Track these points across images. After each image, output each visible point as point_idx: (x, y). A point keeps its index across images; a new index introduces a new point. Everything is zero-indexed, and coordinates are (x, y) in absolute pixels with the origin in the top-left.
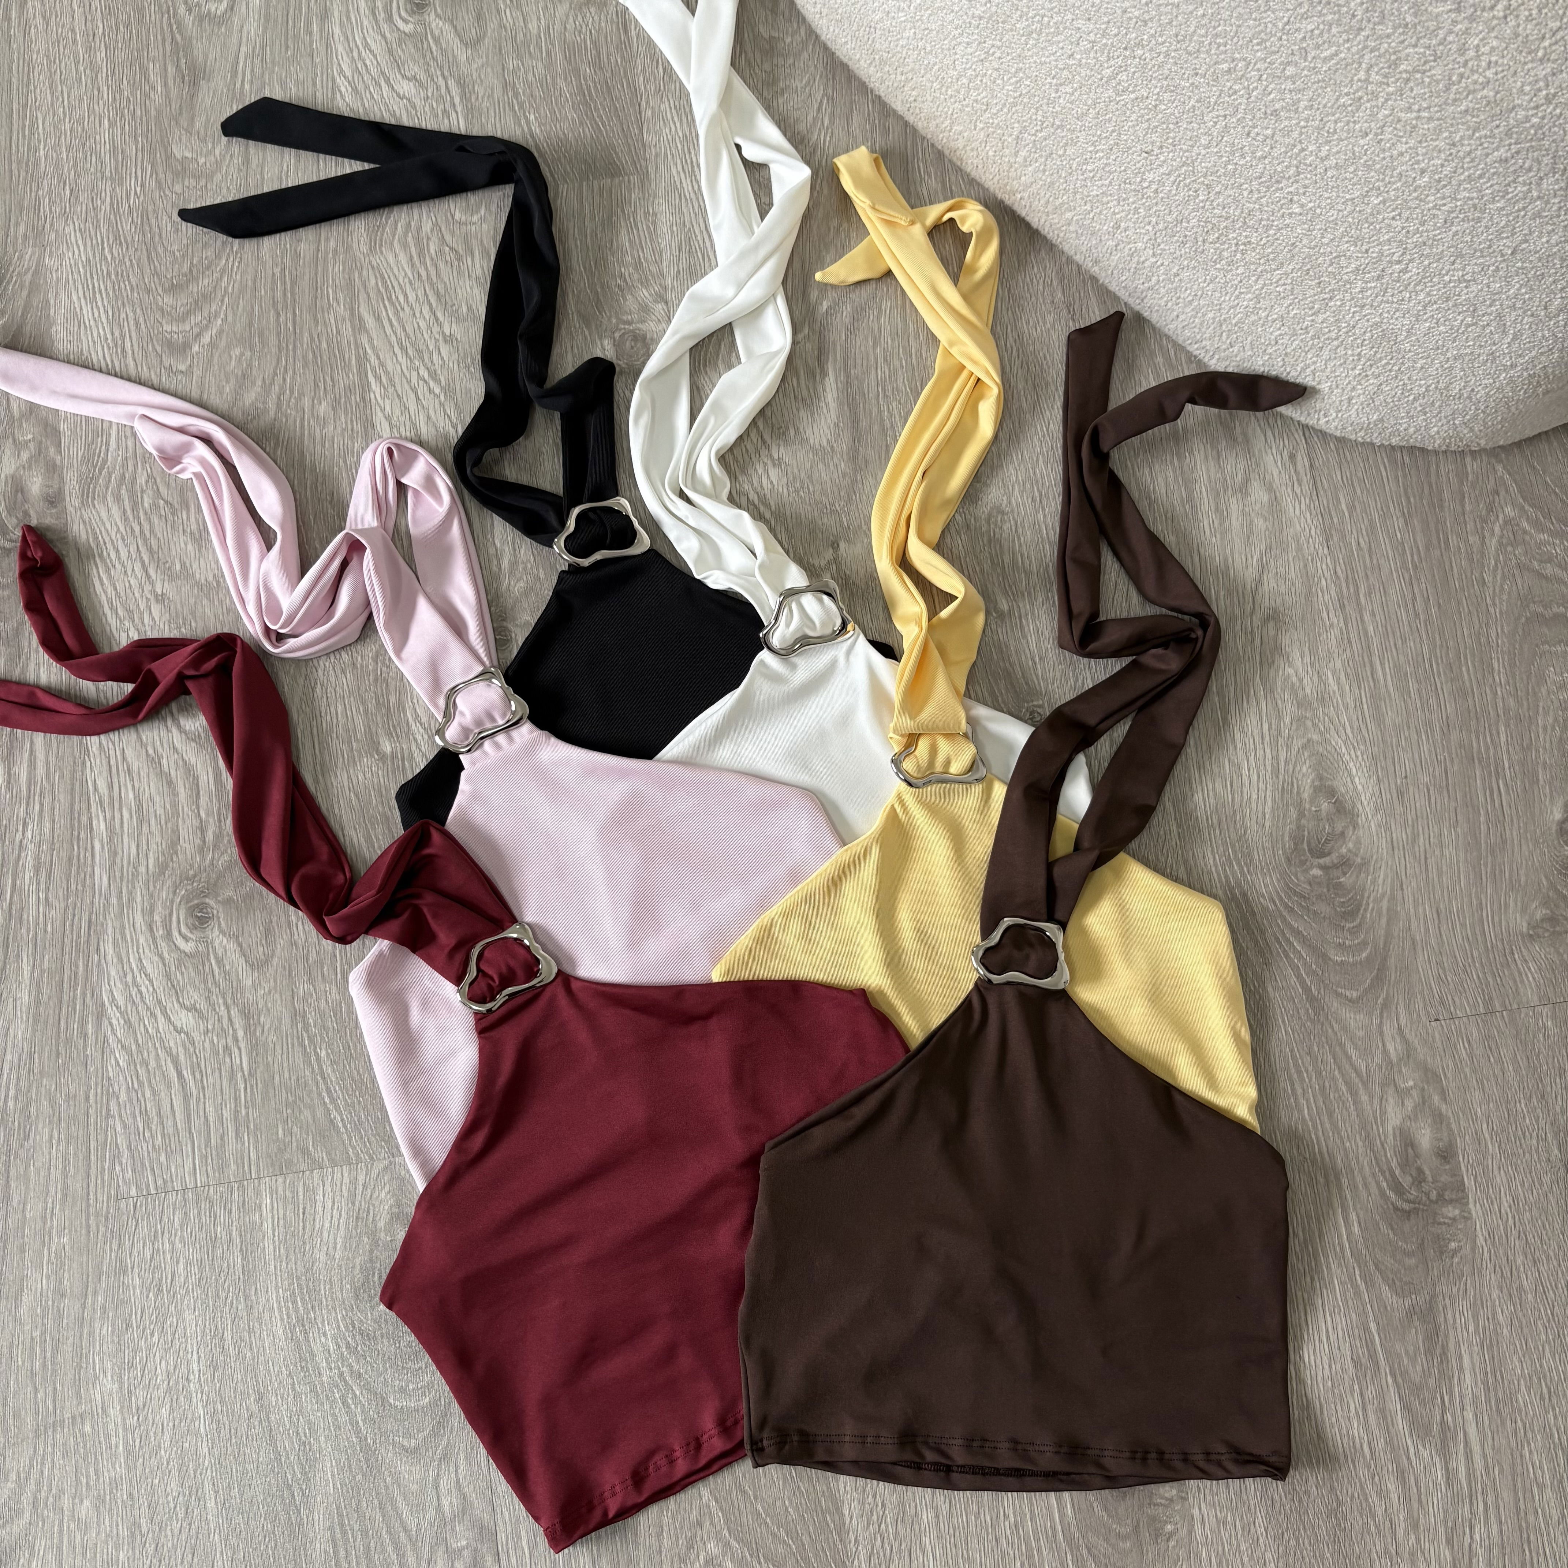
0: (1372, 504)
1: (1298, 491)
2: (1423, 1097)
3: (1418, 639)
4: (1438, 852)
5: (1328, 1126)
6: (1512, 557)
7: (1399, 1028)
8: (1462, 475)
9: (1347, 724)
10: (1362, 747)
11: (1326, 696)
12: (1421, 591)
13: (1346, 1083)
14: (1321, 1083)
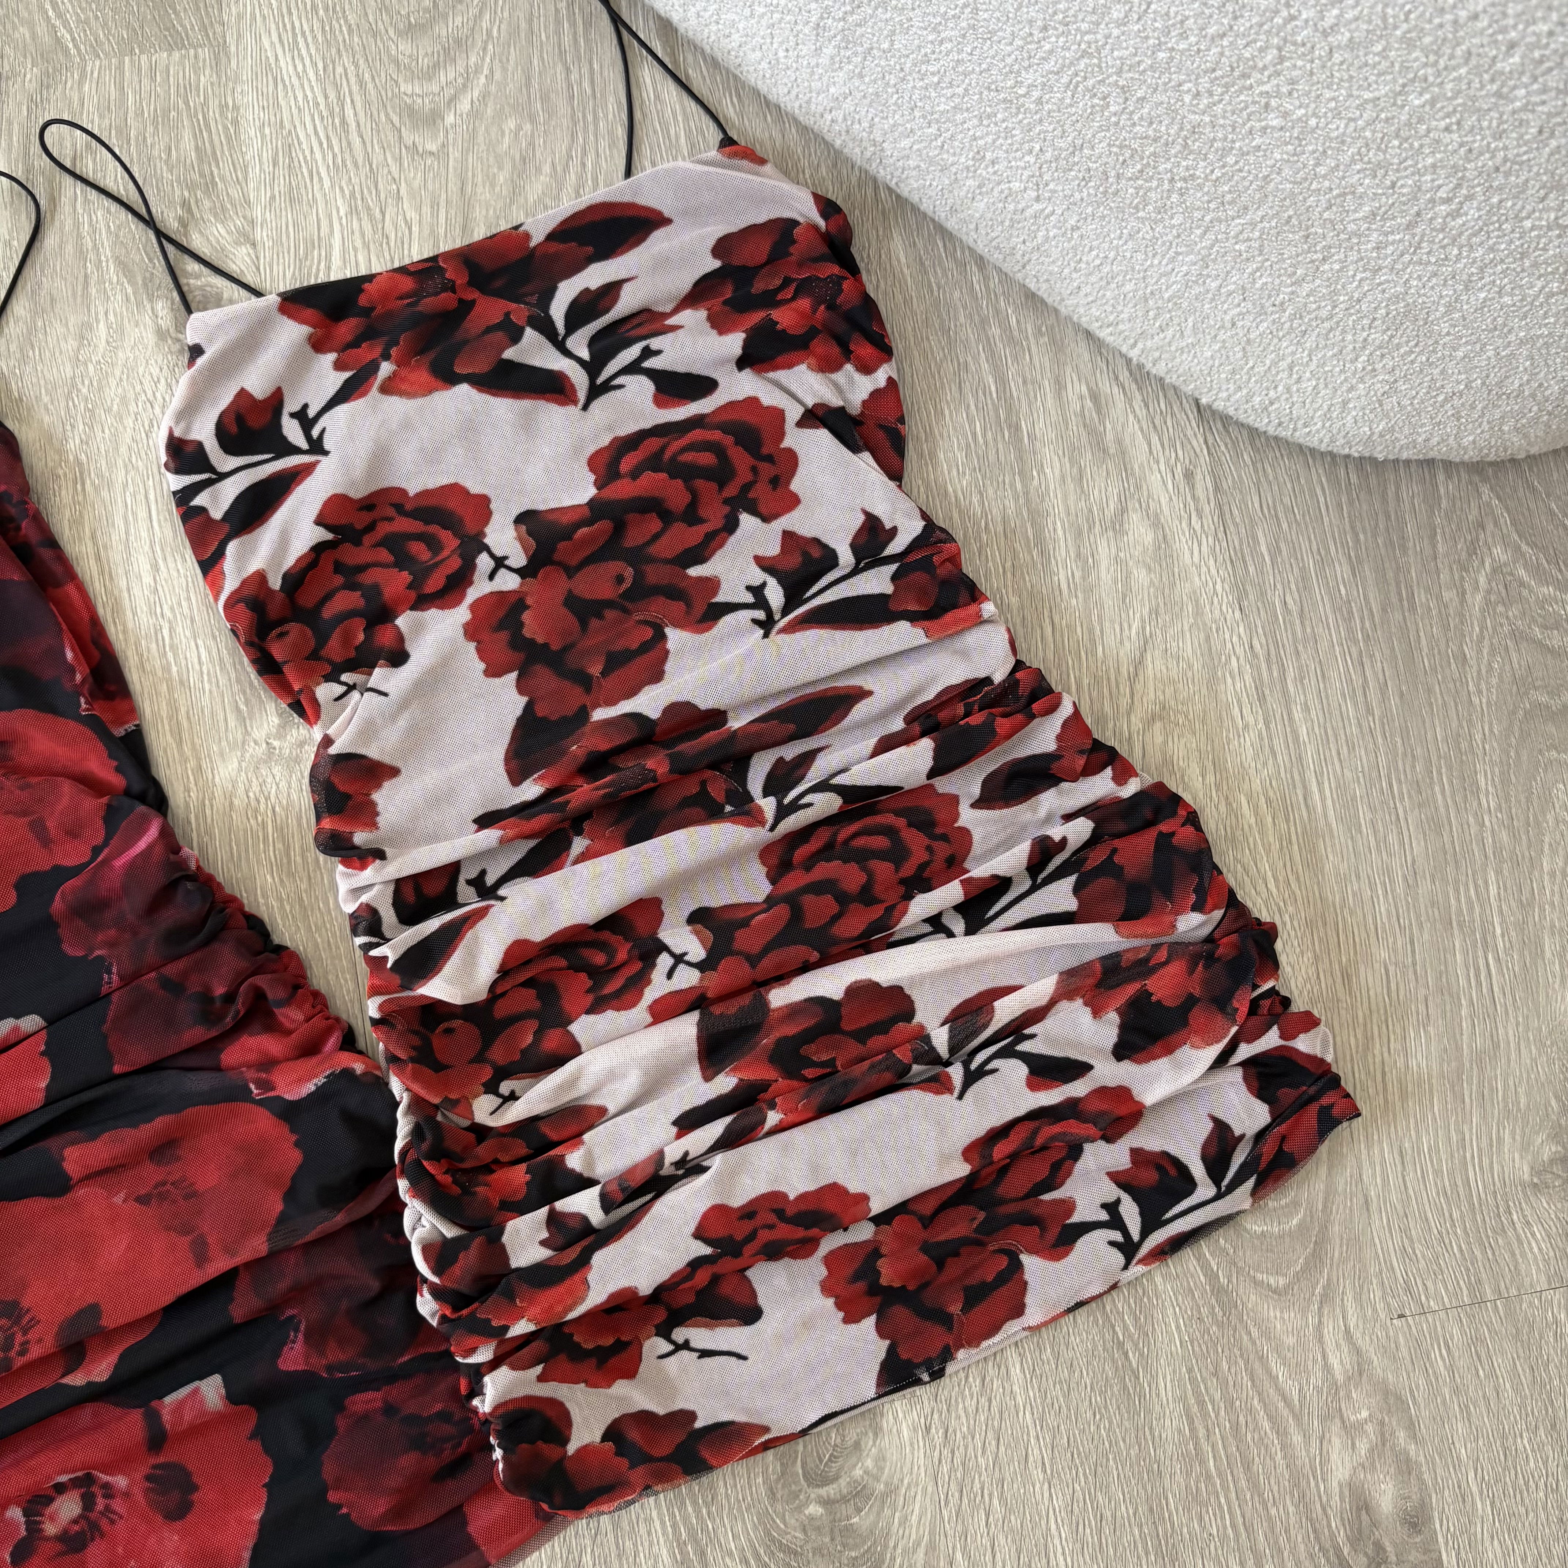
0: (1305, 545)
1: (1198, 527)
2: (1383, 1435)
3: (1371, 746)
4: (1400, 1063)
5: (1243, 1483)
6: (1504, 621)
7: (1347, 1331)
8: (1432, 500)
9: (1269, 874)
10: (1291, 909)
11: (1239, 833)
12: (1375, 673)
13: (1270, 1418)
14: (1233, 1418)
